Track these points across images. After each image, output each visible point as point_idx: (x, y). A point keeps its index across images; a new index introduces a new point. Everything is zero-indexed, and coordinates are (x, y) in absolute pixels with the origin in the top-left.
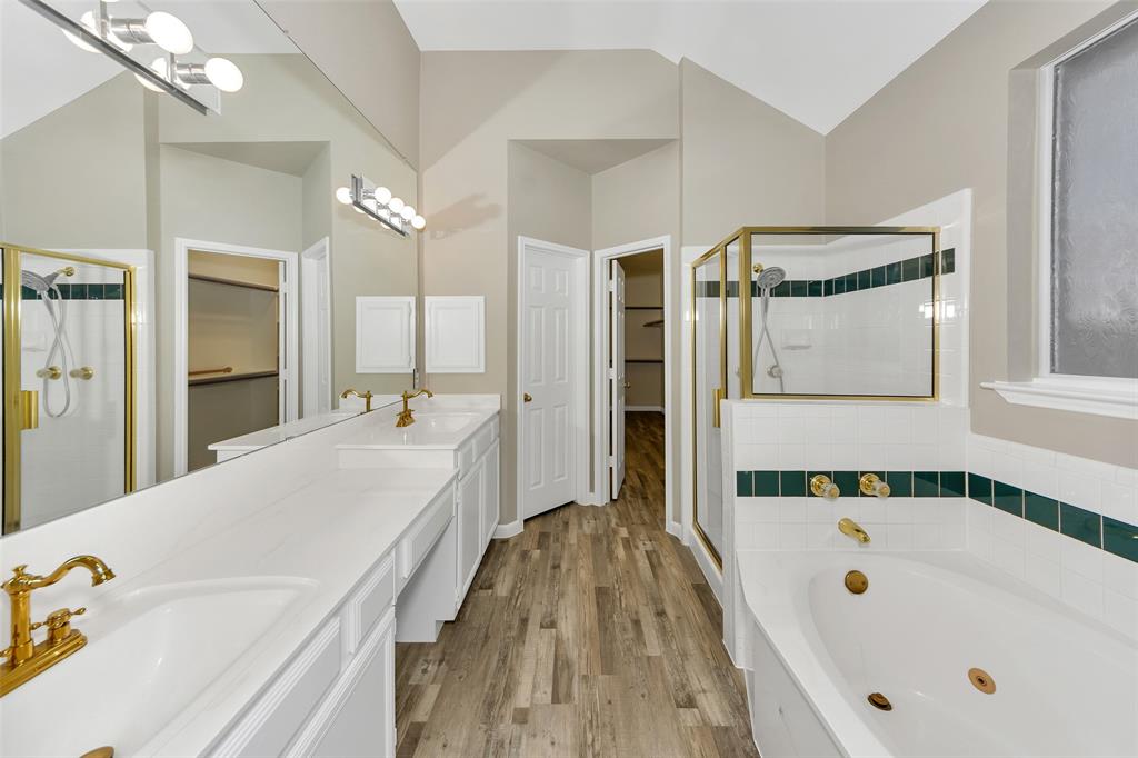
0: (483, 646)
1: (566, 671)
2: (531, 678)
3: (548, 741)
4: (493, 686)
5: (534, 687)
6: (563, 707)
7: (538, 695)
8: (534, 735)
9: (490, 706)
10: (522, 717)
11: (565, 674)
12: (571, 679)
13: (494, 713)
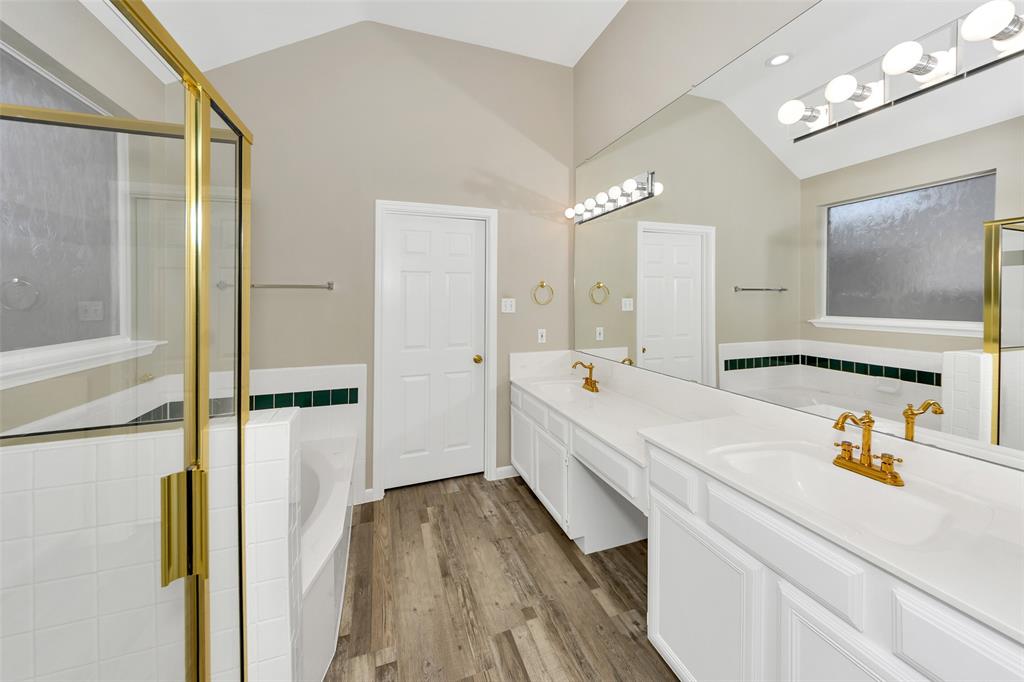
0: (615, 669)
1: (510, 667)
2: (540, 647)
3: (500, 603)
4: (567, 629)
5: (533, 640)
6: (500, 630)
7: (525, 633)
8: (512, 604)
9: (557, 614)
10: (528, 613)
11: (510, 663)
12: (502, 659)
13: (550, 610)
